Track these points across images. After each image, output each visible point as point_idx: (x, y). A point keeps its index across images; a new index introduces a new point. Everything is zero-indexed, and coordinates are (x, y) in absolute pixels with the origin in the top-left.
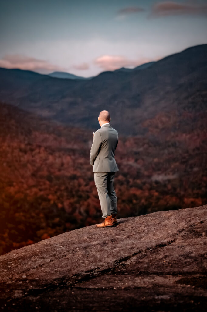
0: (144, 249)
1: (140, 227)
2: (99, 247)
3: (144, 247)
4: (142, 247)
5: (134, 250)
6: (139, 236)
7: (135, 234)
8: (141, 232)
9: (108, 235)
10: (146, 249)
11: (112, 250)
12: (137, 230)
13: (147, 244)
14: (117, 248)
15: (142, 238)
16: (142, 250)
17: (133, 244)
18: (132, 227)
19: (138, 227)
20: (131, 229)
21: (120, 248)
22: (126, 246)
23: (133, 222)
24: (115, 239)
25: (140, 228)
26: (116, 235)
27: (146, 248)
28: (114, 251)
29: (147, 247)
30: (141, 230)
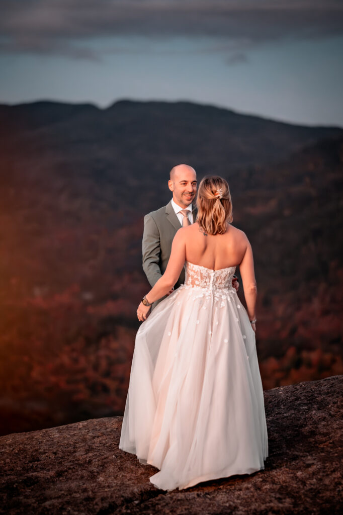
0: (119, 502)
1: (75, 452)
2: (5, 497)
3: (116, 497)
4: (112, 497)
5: (96, 504)
6: (84, 471)
7: (72, 467)
8: (85, 462)
9: (6, 471)
10: (122, 501)
11: (43, 505)
12: (71, 458)
13: (119, 490)
14: (51, 499)
15: (95, 475)
16: (114, 502)
17: (85, 490)
18: (55, 453)
19: (71, 453)
20: (53, 456)
21: (60, 500)
22: (70, 495)
23: (48, 441)
24: (30, 479)
25: (77, 454)
26: (25, 469)
27: (122, 499)
28: (48, 507)
29: (123, 496)
30: (81, 458)
